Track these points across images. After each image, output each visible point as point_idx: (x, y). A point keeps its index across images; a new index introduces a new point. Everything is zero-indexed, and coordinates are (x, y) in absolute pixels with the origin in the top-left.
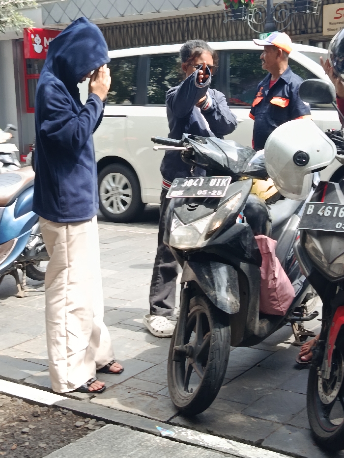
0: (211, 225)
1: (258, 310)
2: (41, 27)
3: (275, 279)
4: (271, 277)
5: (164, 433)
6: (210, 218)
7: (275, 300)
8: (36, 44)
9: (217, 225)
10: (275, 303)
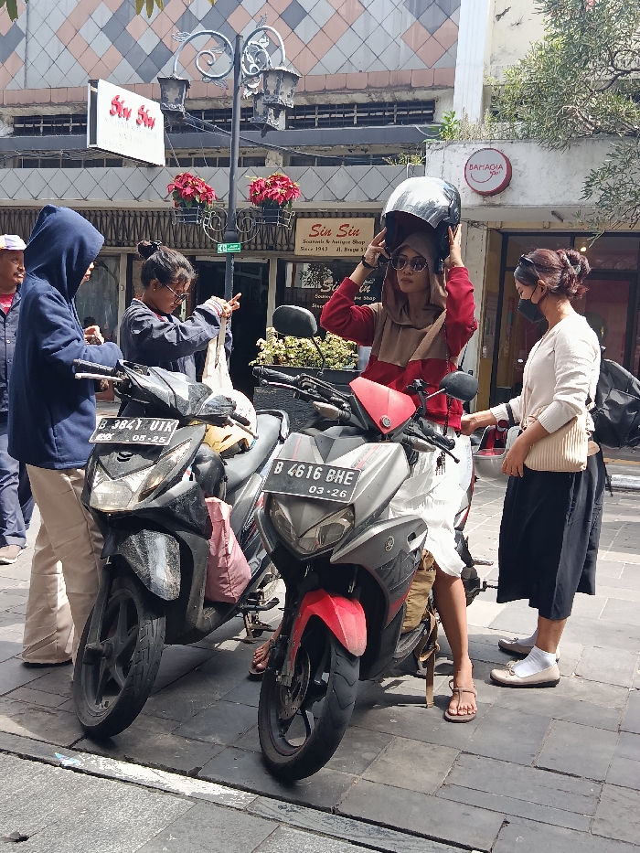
0: (148, 481)
1: (203, 595)
3: (227, 555)
4: (222, 552)
5: (67, 762)
6: (147, 472)
7: (226, 583)
9: (157, 482)
10: (225, 586)
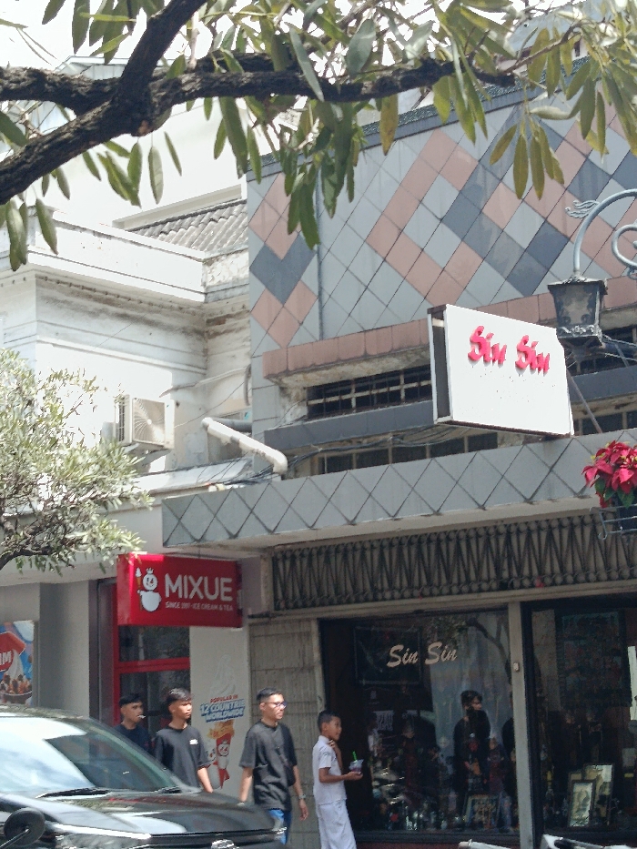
2: (158, 550)
8: (147, 591)
